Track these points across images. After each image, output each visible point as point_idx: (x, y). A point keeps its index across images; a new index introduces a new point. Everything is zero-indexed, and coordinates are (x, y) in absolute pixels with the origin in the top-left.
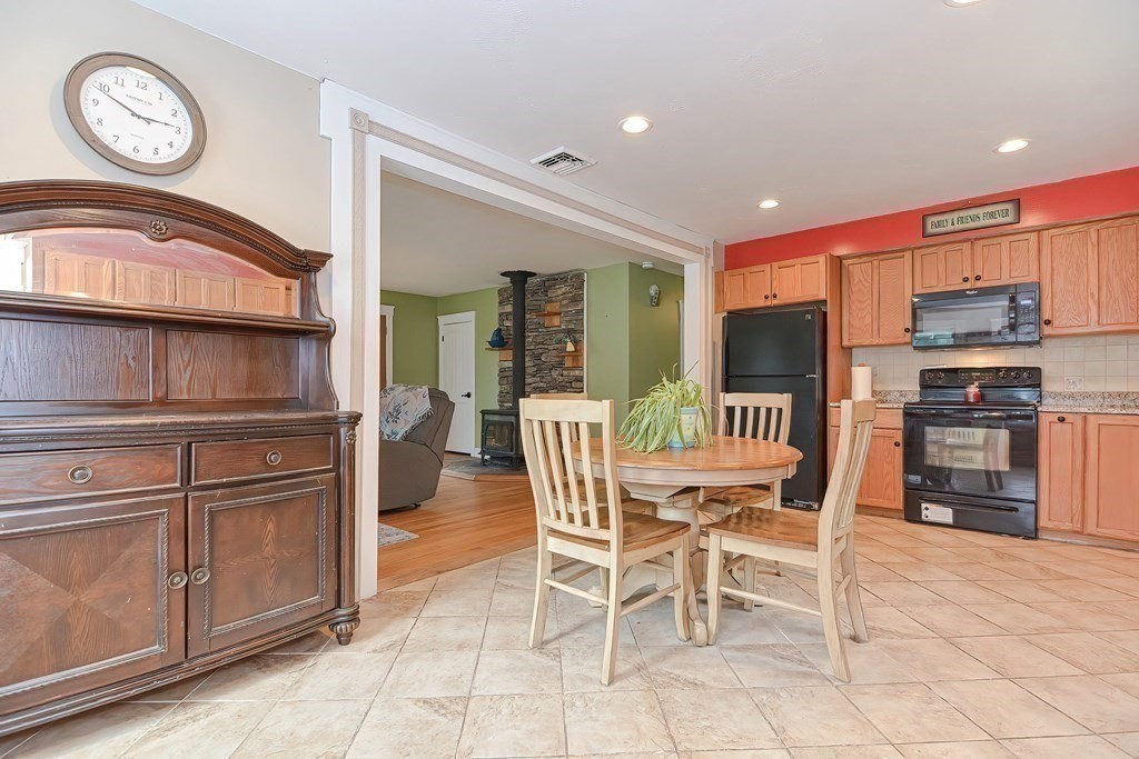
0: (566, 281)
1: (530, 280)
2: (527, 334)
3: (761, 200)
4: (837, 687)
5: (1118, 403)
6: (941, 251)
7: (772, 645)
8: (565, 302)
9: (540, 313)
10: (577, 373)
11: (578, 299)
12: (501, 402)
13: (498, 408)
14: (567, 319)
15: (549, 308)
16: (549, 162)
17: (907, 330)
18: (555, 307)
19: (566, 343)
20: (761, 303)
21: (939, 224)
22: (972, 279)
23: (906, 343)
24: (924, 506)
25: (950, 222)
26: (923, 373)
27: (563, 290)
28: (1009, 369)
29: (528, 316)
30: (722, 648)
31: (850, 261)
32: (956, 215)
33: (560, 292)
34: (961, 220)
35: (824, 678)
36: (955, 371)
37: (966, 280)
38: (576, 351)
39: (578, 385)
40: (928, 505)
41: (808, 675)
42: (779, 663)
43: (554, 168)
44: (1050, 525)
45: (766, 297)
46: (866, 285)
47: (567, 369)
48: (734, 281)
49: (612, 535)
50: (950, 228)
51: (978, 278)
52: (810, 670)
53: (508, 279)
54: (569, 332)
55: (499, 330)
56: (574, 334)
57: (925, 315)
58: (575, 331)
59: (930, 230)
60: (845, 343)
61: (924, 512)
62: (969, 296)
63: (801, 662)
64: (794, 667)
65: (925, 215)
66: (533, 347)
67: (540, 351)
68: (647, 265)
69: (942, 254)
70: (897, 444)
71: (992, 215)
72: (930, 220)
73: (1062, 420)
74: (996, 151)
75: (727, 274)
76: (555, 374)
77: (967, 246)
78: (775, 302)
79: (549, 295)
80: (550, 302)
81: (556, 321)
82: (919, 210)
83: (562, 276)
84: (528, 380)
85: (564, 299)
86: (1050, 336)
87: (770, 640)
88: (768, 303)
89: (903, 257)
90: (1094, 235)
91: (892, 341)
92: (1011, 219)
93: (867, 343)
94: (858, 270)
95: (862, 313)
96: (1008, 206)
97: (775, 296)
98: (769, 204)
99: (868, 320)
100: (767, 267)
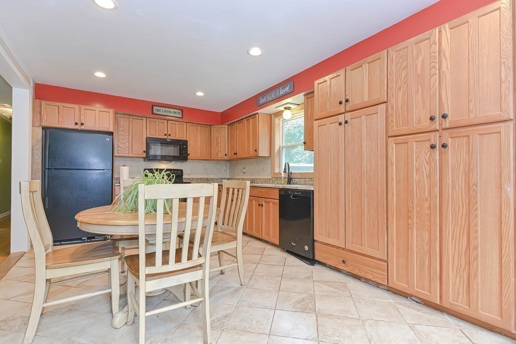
6: (157, 121)
17: (144, 152)
20: (73, 127)
21: (158, 110)
23: (144, 158)
25: (162, 111)
28: (175, 170)
31: (119, 115)
32: (164, 109)
34: (166, 111)
37: (166, 135)
45: (77, 124)
46: (126, 128)
48: (50, 108)
50: (161, 113)
51: (170, 135)
57: (152, 146)
59: (155, 112)
60: (119, 155)
63: (228, 288)
64: (229, 291)
65: (153, 105)
71: (175, 113)
72: (155, 108)
75: (44, 102)
77: (166, 122)
78: (82, 127)
82: (151, 102)
86: (189, 159)
88: (78, 127)
89: (143, 120)
90: (199, 128)
91: (137, 156)
92: (180, 116)
93: (127, 155)
94: (123, 121)
95: (124, 141)
96: (180, 111)
97: (82, 124)
98: (100, 75)
99: (127, 145)
100: (76, 107)
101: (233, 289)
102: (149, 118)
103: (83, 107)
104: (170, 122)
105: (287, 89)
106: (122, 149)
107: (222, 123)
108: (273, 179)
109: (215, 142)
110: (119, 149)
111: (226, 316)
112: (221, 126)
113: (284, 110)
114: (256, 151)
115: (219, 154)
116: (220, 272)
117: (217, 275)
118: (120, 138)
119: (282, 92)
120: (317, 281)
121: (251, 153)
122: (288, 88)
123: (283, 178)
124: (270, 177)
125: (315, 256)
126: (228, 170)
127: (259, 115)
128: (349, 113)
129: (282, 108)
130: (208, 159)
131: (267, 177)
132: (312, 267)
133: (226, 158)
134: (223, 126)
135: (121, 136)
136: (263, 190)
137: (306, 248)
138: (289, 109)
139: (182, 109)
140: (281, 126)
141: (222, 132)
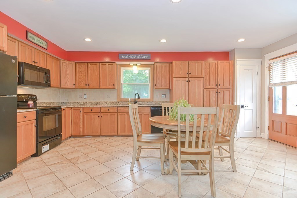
21: (31, 37)
25: (34, 39)
32: (36, 37)
34: (37, 40)
37: (34, 62)
40: (44, 146)
51: (37, 63)
61: (43, 150)
71: (43, 43)
72: (29, 34)
73: (64, 110)
89: (15, 42)
104: (36, 50)
108: (119, 102)
114: (114, 85)
115: (68, 83)
119: (142, 57)
128: (190, 78)
130: (59, 86)
133: (74, 87)
134: (71, 63)
138: (136, 65)
139: (47, 42)
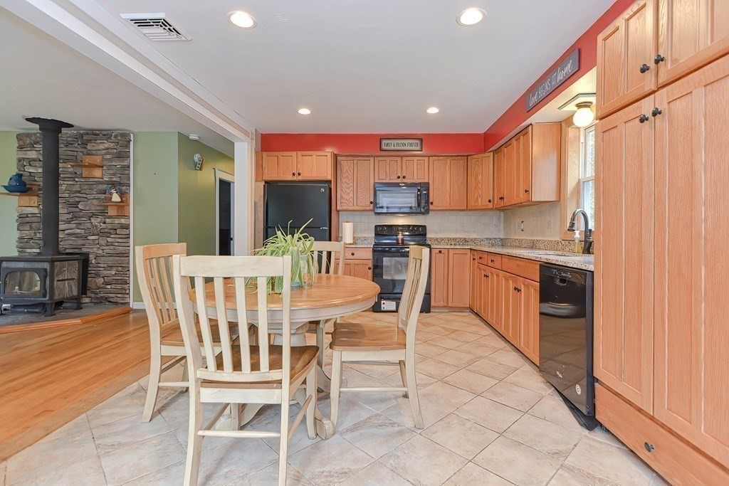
0: (110, 138)
1: (64, 130)
2: (61, 182)
3: (300, 108)
4: (420, 434)
5: (453, 243)
6: (388, 159)
7: (369, 418)
8: (108, 157)
9: (78, 164)
10: (123, 221)
11: (124, 155)
12: (21, 249)
13: (15, 253)
14: (111, 172)
15: (87, 160)
16: (142, 23)
17: (371, 203)
18: (98, 160)
19: (111, 194)
20: (290, 178)
22: (401, 177)
23: (371, 210)
24: (382, 302)
25: (393, 145)
26: (376, 226)
27: (106, 146)
28: (414, 226)
29: (60, 165)
30: (341, 434)
31: (343, 158)
32: (395, 141)
33: (102, 147)
34: (398, 144)
35: (410, 431)
36: (391, 226)
37: (399, 177)
38: (122, 202)
39: (125, 231)
40: (384, 302)
41: (401, 433)
42: (381, 431)
43: (146, 30)
44: (436, 305)
45: (294, 174)
46: (349, 173)
47: (110, 217)
48: (270, 159)
49: (284, 374)
50: (392, 148)
51: (404, 177)
52: (399, 428)
53: (37, 126)
54: (113, 184)
55: (20, 176)
56: (121, 186)
57: (381, 195)
58: (121, 184)
59: (384, 147)
60: (338, 208)
61: (382, 306)
62: (401, 186)
63: (392, 424)
64: (389, 430)
65: (381, 138)
66: (67, 195)
67: (77, 199)
68: (193, 137)
69: (388, 161)
70: (370, 269)
71: (411, 145)
72: (384, 142)
73: (440, 252)
74: (425, 111)
75: (265, 154)
76: (95, 221)
77: (399, 159)
78: (300, 178)
79: (89, 148)
80: (88, 154)
81: (97, 173)
82: (379, 135)
83: (105, 132)
84: (61, 227)
85: (107, 154)
86: (432, 210)
87: (365, 415)
88: (295, 178)
90: (449, 162)
91: (363, 208)
92: (418, 148)
93: (351, 208)
94: (346, 165)
95: (348, 191)
96: (418, 142)
97: (299, 174)
98: (304, 111)
99: (351, 195)
100: (294, 154)
101: (396, 429)
102: (377, 156)
103: (299, 153)
104: (405, 159)
105: (569, 68)
106: (345, 201)
107: (485, 151)
108: (563, 242)
109: (473, 180)
110: (343, 201)
111: (346, 473)
112: (483, 155)
113: (576, 108)
114: (526, 191)
115: (480, 200)
116: (401, 394)
117: (396, 398)
118: (344, 186)
119: (561, 76)
120: (570, 469)
121: (521, 196)
122: (569, 65)
123: (577, 241)
124: (558, 239)
125: (597, 413)
126: (502, 225)
127: (534, 127)
128: (664, 90)
129: (571, 107)
130: (463, 208)
131: (554, 239)
132: (586, 432)
133: (491, 205)
134: (486, 154)
135: (345, 185)
136: (520, 263)
137: (578, 389)
139: (421, 139)
140: (582, 140)
141: (484, 164)
